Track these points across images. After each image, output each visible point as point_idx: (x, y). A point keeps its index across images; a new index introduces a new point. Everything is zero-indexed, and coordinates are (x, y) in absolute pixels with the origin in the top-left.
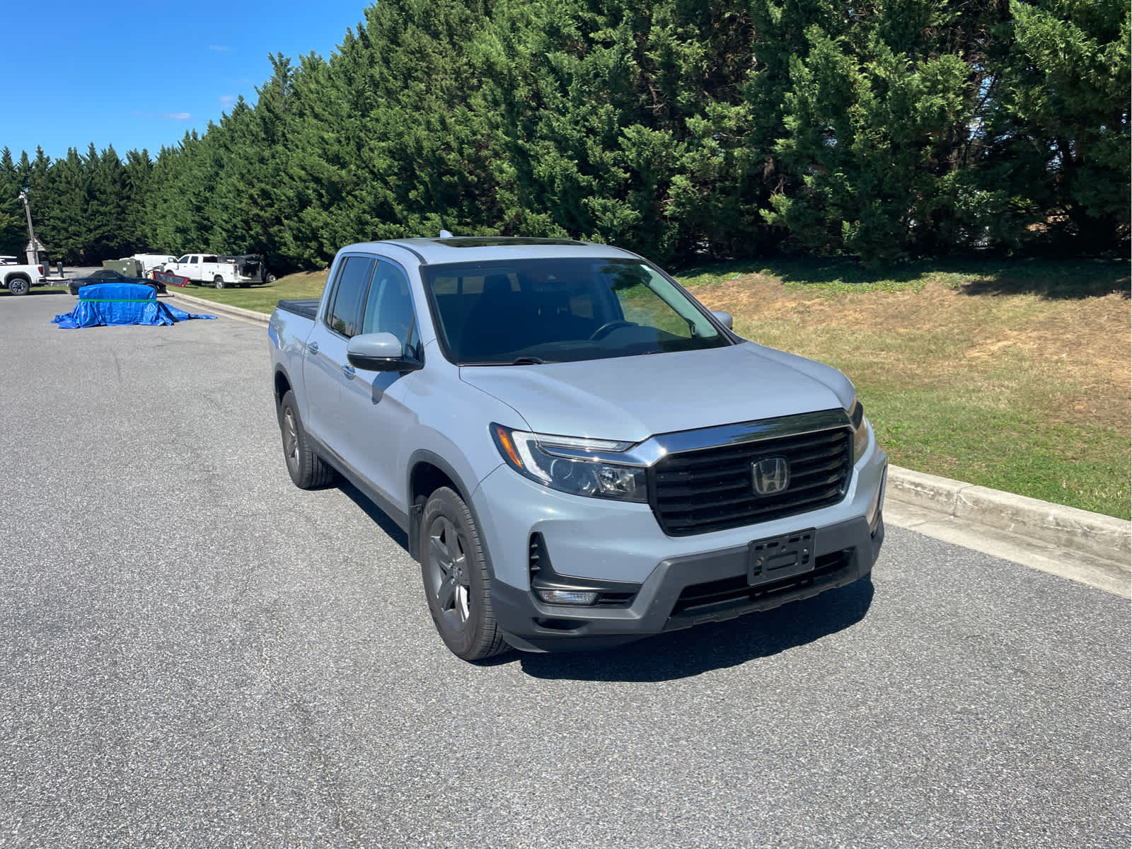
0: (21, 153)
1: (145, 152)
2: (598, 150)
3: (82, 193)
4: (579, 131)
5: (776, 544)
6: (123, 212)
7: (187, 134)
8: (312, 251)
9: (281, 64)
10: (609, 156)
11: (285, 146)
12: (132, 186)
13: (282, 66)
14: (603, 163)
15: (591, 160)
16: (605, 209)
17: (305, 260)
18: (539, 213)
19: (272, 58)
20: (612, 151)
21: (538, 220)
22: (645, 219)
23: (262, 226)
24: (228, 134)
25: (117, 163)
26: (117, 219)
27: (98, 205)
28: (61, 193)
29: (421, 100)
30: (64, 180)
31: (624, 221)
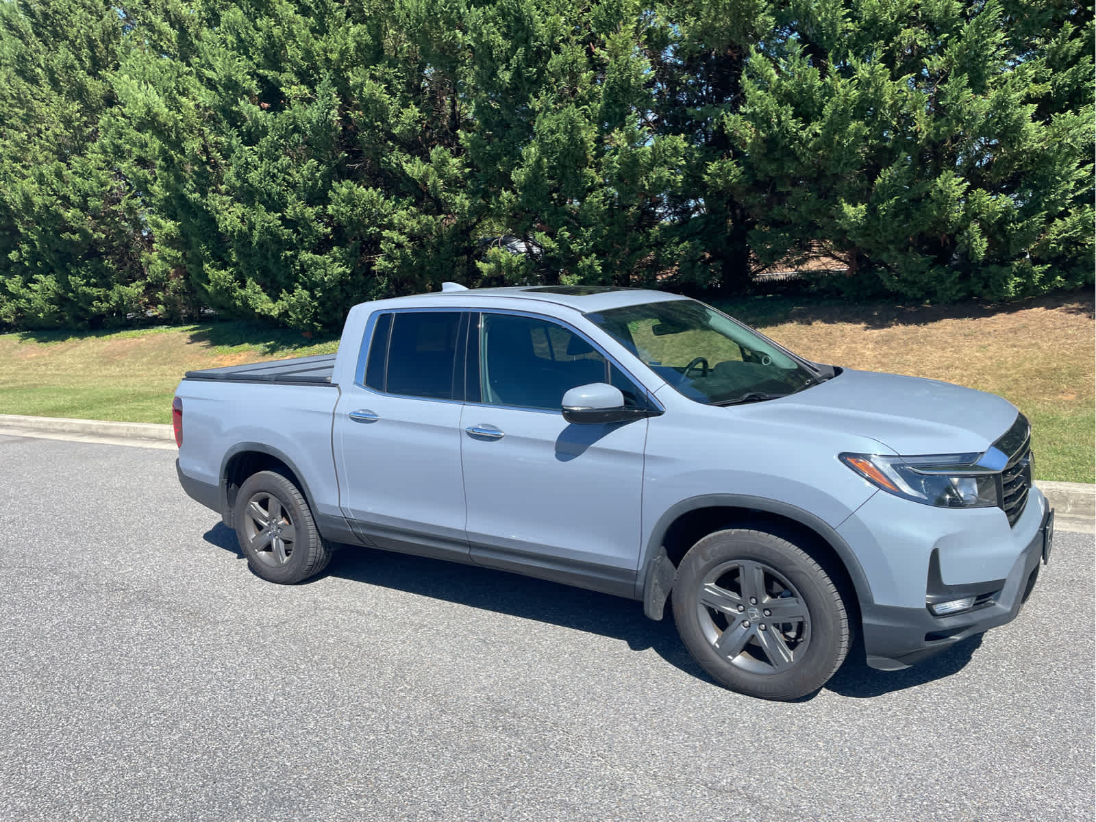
2: (299, 206)
10: (311, 211)
14: (304, 218)
15: (291, 215)
22: (352, 274)
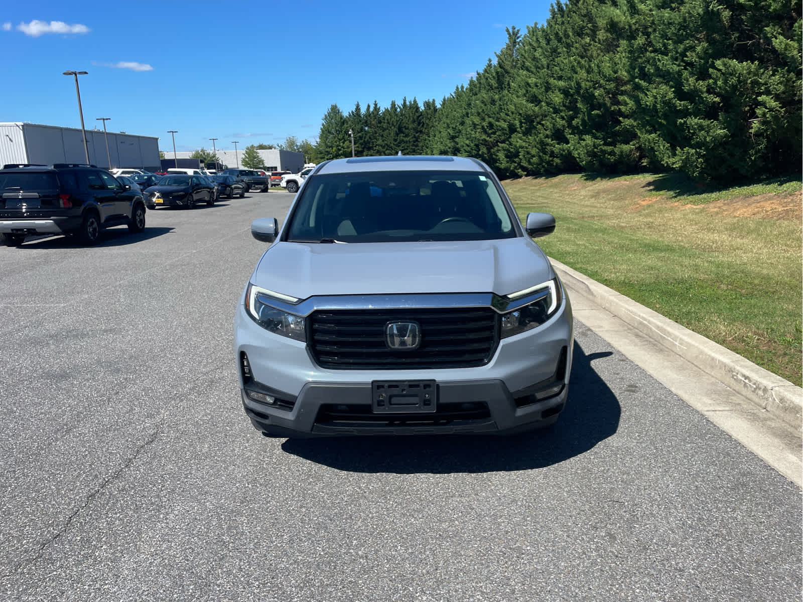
0: (367, 105)
1: (434, 100)
2: (692, 80)
3: (395, 129)
4: (679, 65)
5: (397, 386)
6: (417, 141)
7: (457, 88)
8: (516, 164)
9: (513, 33)
10: (702, 85)
11: (509, 91)
12: (424, 124)
13: (513, 35)
14: (697, 91)
15: (686, 88)
16: (701, 128)
17: (512, 171)
18: (650, 133)
19: (508, 31)
20: (703, 80)
21: (649, 139)
22: (733, 136)
23: (487, 148)
24: (478, 85)
25: (418, 108)
26: (413, 145)
27: (403, 137)
28: (384, 130)
29: (586, 50)
30: (386, 121)
31: (715, 139)
